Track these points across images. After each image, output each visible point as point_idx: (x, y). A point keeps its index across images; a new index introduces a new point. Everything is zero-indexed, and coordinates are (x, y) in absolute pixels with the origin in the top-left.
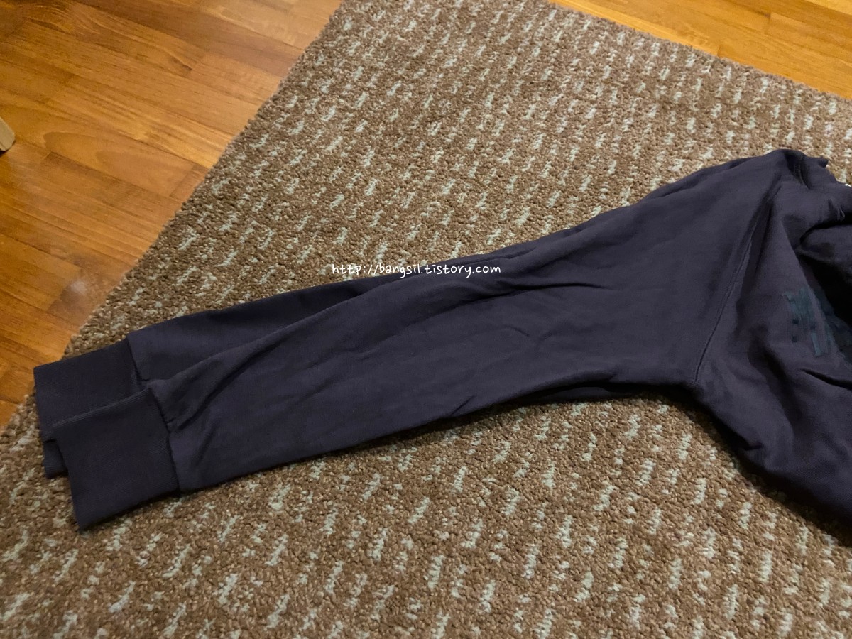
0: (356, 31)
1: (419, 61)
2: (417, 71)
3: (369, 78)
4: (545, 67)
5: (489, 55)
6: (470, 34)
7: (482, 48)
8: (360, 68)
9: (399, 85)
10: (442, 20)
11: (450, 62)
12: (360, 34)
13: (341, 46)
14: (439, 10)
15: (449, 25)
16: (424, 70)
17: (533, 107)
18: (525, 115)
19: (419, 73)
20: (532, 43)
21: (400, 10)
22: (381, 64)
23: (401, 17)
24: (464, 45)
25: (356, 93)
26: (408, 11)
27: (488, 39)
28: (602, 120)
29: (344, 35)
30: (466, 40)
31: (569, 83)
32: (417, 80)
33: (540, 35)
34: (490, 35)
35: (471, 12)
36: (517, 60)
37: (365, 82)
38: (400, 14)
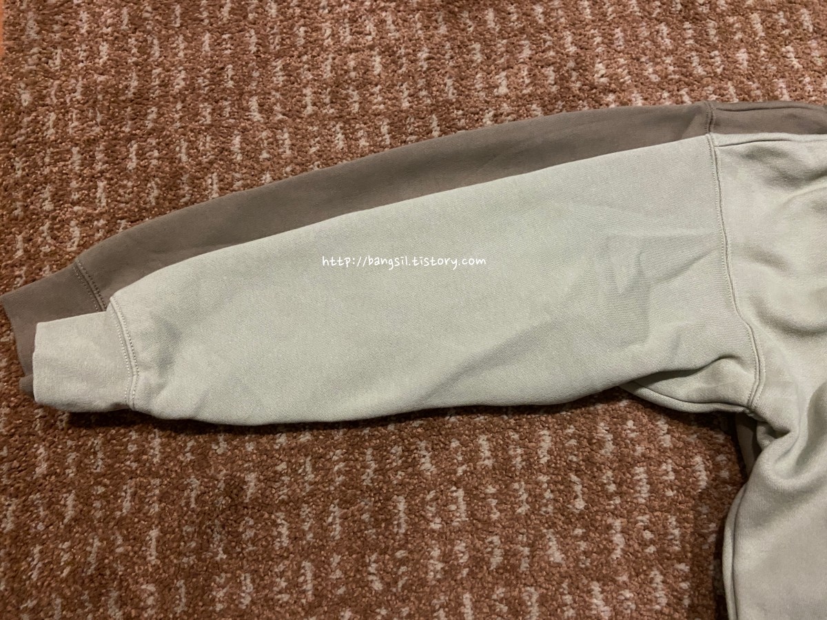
0: (40, 98)
1: (141, 98)
2: (146, 114)
3: (93, 157)
4: (292, 26)
5: (219, 44)
6: (182, 25)
7: (207, 38)
8: (75, 150)
9: (135, 146)
10: (137, 23)
11: (179, 82)
12: (48, 101)
13: (33, 132)
14: (125, 11)
15: (149, 27)
16: (154, 109)
17: (308, 91)
18: (305, 107)
19: (150, 117)
21: (78, 38)
22: (97, 129)
23: (84, 47)
24: (182, 46)
25: (89, 189)
26: (89, 33)
27: (207, 21)
28: (393, 67)
29: (29, 114)
30: (181, 37)
31: (333, 35)
32: (153, 129)
34: (205, 14)
36: (257, 33)
37: (91, 166)
38: (80, 43)
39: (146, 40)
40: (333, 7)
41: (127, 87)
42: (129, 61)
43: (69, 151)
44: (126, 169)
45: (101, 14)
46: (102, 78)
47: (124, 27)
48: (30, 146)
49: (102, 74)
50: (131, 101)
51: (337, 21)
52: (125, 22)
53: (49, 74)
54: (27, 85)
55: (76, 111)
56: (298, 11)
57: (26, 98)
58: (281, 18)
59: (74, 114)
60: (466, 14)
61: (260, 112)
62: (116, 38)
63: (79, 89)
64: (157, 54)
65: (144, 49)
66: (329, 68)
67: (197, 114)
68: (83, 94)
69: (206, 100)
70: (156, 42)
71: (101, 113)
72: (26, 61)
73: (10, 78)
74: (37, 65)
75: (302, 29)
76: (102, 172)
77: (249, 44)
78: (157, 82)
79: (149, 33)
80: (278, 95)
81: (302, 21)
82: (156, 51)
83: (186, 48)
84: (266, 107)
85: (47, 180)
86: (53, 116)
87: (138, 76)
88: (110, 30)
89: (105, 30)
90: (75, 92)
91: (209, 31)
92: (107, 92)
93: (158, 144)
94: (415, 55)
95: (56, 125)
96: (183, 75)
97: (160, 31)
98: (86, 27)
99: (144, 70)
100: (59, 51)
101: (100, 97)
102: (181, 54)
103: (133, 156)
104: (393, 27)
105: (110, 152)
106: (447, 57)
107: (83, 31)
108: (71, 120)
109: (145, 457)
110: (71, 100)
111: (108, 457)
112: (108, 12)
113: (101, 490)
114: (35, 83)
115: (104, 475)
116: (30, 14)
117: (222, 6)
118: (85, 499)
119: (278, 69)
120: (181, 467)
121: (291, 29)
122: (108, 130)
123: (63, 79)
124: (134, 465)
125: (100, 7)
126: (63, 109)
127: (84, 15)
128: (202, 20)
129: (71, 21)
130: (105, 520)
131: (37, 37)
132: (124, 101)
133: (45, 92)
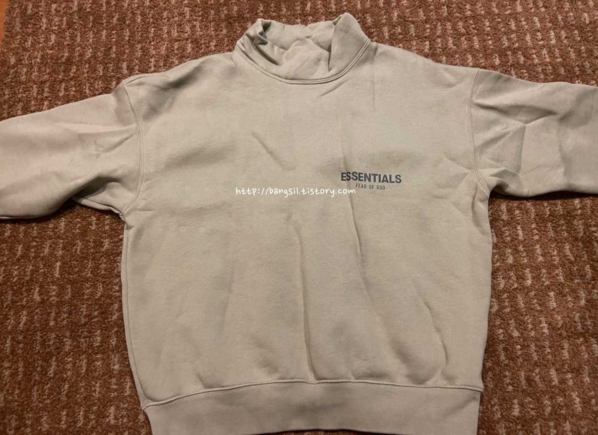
39: (74, 33)
40: (170, 18)
41: (63, 56)
42: (65, 43)
43: (32, 87)
44: (58, 96)
45: (52, 20)
46: (51, 52)
47: (63, 27)
48: (13, 84)
49: (51, 50)
50: (64, 63)
51: (171, 25)
52: (65, 24)
53: (25, 49)
54: (13, 54)
55: (36, 67)
56: (151, 20)
57: (13, 60)
58: (143, 23)
59: (36, 69)
60: (237, 24)
61: (127, 70)
62: (59, 32)
63: (39, 57)
64: (79, 40)
65: (73, 37)
66: (165, 48)
67: (96, 70)
68: (41, 59)
69: (101, 63)
70: (79, 34)
71: (49, 68)
72: (14, 43)
73: (6, 50)
74: (19, 44)
75: (153, 29)
76: (47, 97)
77: (125, 36)
78: (78, 54)
79: (76, 30)
80: (137, 62)
81: (153, 25)
82: (78, 39)
83: (93, 38)
84: (130, 67)
85: (20, 100)
86: (25, 70)
87: (68, 51)
88: (56, 28)
89: (54, 28)
90: (37, 58)
91: (106, 29)
92: (53, 59)
93: (75, 84)
94: (209, 44)
95: (26, 74)
96: (91, 50)
97: (81, 29)
98: (45, 26)
99: (71, 48)
100: (31, 38)
101: (49, 61)
102: (91, 40)
103: (62, 90)
104: (199, 29)
105: (52, 88)
106: (225, 45)
107: (43, 28)
108: (34, 72)
109: (56, 230)
110: (35, 62)
111: (39, 229)
112: (56, 19)
113: (35, 244)
114: (18, 53)
115: (37, 238)
116: (18, 19)
117: (113, 17)
118: (27, 248)
119: (138, 49)
120: (73, 235)
121: (147, 29)
122: (52, 77)
123: (32, 51)
124: (51, 234)
125: (52, 16)
126: (31, 66)
127: (44, 20)
128: (103, 24)
129: (37, 23)
130: (35, 257)
131: (20, 30)
132: (60, 63)
133: (22, 58)
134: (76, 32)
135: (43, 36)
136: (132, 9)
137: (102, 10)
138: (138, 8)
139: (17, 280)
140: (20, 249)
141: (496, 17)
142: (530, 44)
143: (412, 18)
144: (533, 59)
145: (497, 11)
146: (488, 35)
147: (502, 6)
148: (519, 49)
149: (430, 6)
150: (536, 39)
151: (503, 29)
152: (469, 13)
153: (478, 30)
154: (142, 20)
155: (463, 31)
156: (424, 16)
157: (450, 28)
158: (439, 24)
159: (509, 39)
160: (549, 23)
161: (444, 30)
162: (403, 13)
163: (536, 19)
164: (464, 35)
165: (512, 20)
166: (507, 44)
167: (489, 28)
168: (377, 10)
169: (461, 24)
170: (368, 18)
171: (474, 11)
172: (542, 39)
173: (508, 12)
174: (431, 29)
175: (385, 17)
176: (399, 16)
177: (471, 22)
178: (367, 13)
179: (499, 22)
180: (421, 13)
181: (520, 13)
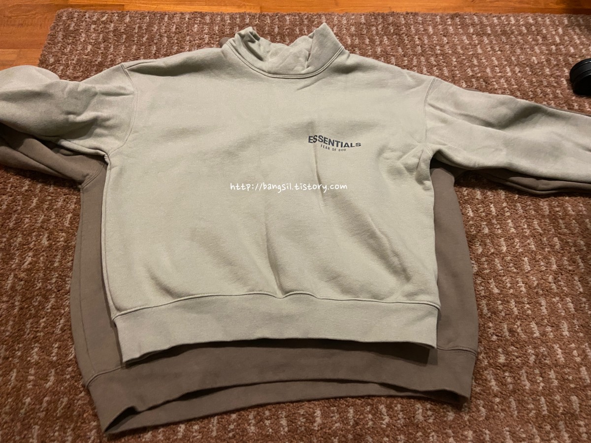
0: (58, 61)
4: (172, 46)
5: (139, 49)
6: (125, 42)
7: (135, 47)
10: (106, 39)
14: (101, 35)
15: (110, 41)
20: (161, 36)
21: (79, 42)
22: (79, 74)
24: (123, 49)
26: (84, 41)
27: (136, 41)
30: (124, 46)
33: (164, 31)
34: (136, 39)
35: (120, 30)
39: (108, 45)
41: (96, 60)
42: (99, 52)
45: (91, 36)
47: (100, 40)
49: (86, 56)
50: (97, 65)
51: (192, 46)
53: (63, 53)
54: (53, 56)
56: (176, 41)
57: (52, 60)
58: (168, 43)
59: (71, 67)
62: (96, 44)
63: (75, 60)
65: (107, 48)
68: (78, 61)
70: (112, 46)
71: (83, 68)
72: (55, 48)
73: (47, 53)
74: (59, 50)
78: (110, 59)
79: (110, 43)
82: (112, 50)
83: (125, 50)
87: (102, 57)
88: (93, 41)
89: (91, 41)
90: (73, 60)
91: (136, 45)
95: (62, 71)
96: (122, 58)
97: (115, 43)
98: (84, 39)
99: (105, 55)
101: (84, 63)
102: (122, 52)
110: (71, 63)
112: (94, 35)
117: (143, 37)
122: (85, 74)
123: (69, 55)
126: (67, 66)
128: (134, 41)
132: (93, 65)
134: (110, 45)
135: (81, 45)
136: (160, 32)
137: (134, 32)
138: (166, 32)
139: (28, 226)
140: (35, 201)
141: (461, 56)
142: (490, 75)
143: (393, 52)
144: (494, 85)
145: (461, 52)
146: (455, 67)
147: (466, 49)
148: (481, 77)
149: (407, 45)
150: (495, 72)
151: (467, 64)
152: (439, 52)
153: (447, 63)
154: (167, 40)
155: (434, 63)
156: (403, 51)
157: (424, 60)
158: (415, 57)
159: (473, 71)
160: (505, 61)
161: (419, 62)
162: (385, 49)
163: (494, 58)
164: (435, 66)
165: (474, 58)
166: (471, 74)
167: (455, 63)
168: (364, 46)
169: (432, 59)
170: (356, 50)
171: (443, 51)
172: (500, 72)
173: (471, 53)
174: (409, 61)
175: (370, 51)
176: (381, 51)
177: (441, 58)
178: (356, 47)
179: (464, 59)
180: (400, 50)
181: (480, 54)
